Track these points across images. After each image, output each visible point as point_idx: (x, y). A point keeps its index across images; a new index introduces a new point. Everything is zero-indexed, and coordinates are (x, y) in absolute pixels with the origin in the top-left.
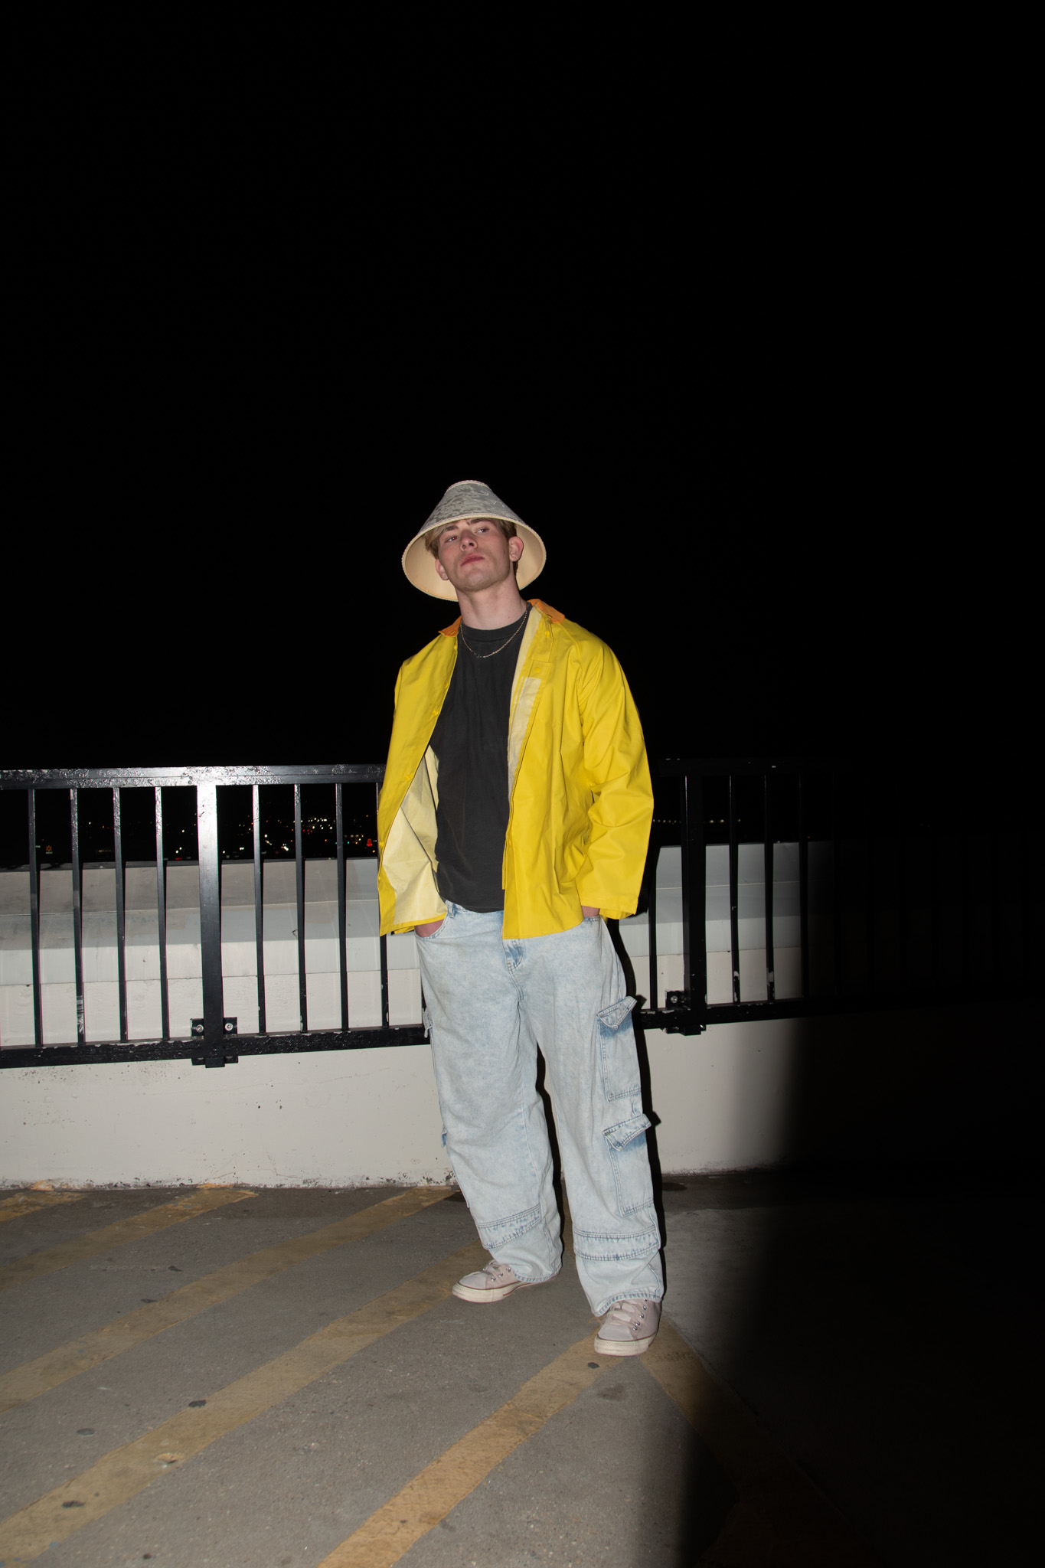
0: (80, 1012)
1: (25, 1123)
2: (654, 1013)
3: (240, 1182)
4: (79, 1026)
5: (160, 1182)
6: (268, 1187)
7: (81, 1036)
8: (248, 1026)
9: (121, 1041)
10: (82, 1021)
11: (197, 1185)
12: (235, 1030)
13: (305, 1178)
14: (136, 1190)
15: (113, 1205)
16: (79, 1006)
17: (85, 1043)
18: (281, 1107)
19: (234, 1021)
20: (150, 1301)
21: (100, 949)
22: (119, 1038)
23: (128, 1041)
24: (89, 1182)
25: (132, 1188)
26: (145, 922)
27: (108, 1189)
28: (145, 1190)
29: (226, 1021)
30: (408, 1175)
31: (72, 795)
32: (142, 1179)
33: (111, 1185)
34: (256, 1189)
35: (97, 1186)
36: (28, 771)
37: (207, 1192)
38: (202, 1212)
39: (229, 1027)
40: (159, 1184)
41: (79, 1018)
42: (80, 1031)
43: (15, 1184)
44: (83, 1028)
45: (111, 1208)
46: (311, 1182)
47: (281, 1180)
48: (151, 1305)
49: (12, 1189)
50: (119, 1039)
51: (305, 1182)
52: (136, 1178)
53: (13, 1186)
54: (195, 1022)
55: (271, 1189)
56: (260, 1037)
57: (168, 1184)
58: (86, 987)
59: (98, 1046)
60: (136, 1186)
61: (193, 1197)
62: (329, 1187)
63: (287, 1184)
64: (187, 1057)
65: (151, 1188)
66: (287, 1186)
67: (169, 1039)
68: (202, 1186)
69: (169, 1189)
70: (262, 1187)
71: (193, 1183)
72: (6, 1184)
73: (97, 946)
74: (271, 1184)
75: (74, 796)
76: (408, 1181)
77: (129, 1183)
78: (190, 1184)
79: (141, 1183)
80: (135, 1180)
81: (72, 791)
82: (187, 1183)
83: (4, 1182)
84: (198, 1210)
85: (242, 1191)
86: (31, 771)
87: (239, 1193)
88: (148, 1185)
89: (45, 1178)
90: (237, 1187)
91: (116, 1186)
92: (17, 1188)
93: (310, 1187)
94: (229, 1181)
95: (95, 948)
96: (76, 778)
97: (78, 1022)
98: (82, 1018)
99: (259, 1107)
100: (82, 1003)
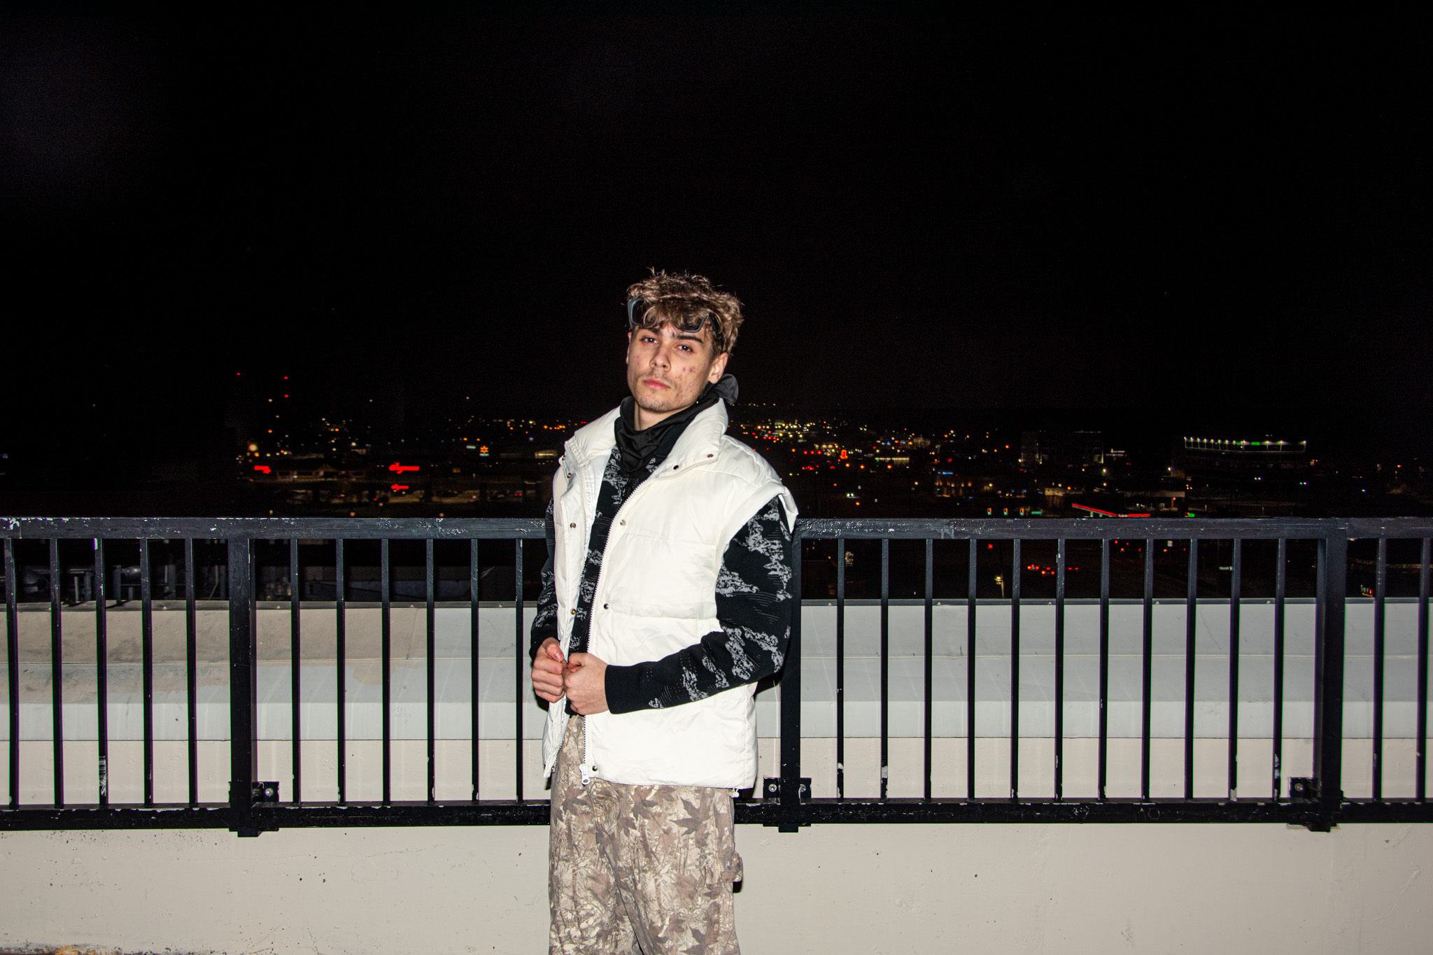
0: (103, 772)
1: (51, 885)
4: (101, 788)
5: (193, 953)
7: (103, 798)
8: (285, 794)
9: (147, 805)
10: (104, 783)
12: (275, 796)
16: (101, 766)
17: (107, 804)
18: (324, 881)
19: (275, 786)
23: (152, 806)
24: (117, 949)
29: (264, 786)
31: (96, 545)
36: (48, 519)
39: (268, 793)
41: (101, 779)
42: (102, 793)
43: (40, 948)
44: (105, 789)
49: (35, 953)
50: (143, 802)
52: (167, 949)
53: (37, 950)
56: (292, 808)
58: (111, 746)
59: (119, 810)
67: (197, 804)
72: (30, 948)
75: (99, 545)
79: (173, 953)
80: (166, 950)
81: (96, 541)
83: (28, 945)
86: (51, 519)
89: (71, 943)
92: (41, 952)
97: (100, 783)
98: (105, 778)
99: (301, 879)
100: (105, 763)
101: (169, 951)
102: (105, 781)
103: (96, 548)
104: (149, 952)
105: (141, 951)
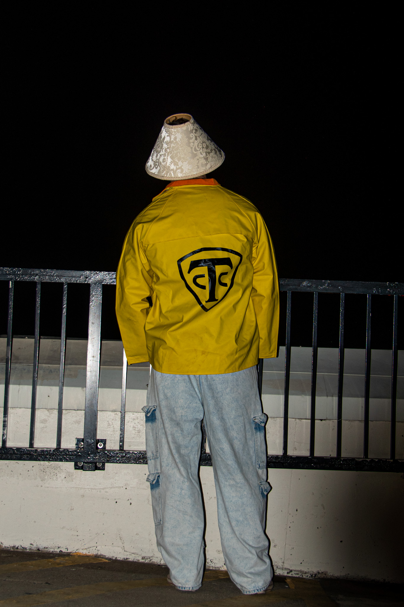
0: (5, 426)
2: (392, 461)
3: (99, 554)
4: (3, 435)
5: (47, 548)
6: (118, 559)
7: (4, 442)
8: (113, 445)
9: (30, 447)
10: (5, 432)
11: (71, 553)
12: (104, 448)
13: (144, 555)
14: (30, 552)
15: (14, 556)
16: (4, 421)
17: (6, 447)
18: (131, 504)
19: (104, 441)
20: (30, 594)
21: (21, 386)
22: (28, 446)
23: (33, 448)
25: (28, 550)
26: (52, 372)
27: (12, 550)
28: (36, 552)
29: (98, 441)
30: (214, 561)
31: (11, 285)
32: (35, 545)
33: (14, 547)
34: (110, 559)
35: (5, 547)
37: (77, 557)
38: (71, 564)
39: (100, 446)
40: (46, 549)
41: (4, 429)
42: (4, 438)
44: (5, 436)
45: (12, 557)
46: (147, 559)
47: (127, 555)
48: (30, 595)
51: (143, 558)
52: (31, 544)
54: (79, 441)
55: (119, 560)
57: (52, 550)
58: (10, 410)
59: (15, 449)
60: (30, 549)
61: (67, 558)
62: (159, 563)
63: (131, 558)
64: (70, 460)
65: (40, 552)
66: (130, 560)
67: (60, 448)
68: (75, 554)
69: (52, 553)
70: (114, 558)
71: (69, 551)
73: (19, 385)
74: (121, 556)
75: (12, 285)
76: (213, 565)
77: (27, 547)
78: (66, 551)
79: (34, 547)
80: (30, 545)
81: (11, 282)
82: (64, 550)
84: (69, 563)
85: (100, 559)
87: (98, 559)
88: (38, 550)
90: (97, 557)
91: (17, 548)
93: (147, 561)
94: (92, 552)
95: (18, 386)
96: (14, 274)
97: (3, 432)
98: (6, 429)
99: (116, 502)
100: (7, 420)
101: (32, 546)
102: (6, 431)
103: (10, 287)
104: (20, 546)
105: (15, 545)
